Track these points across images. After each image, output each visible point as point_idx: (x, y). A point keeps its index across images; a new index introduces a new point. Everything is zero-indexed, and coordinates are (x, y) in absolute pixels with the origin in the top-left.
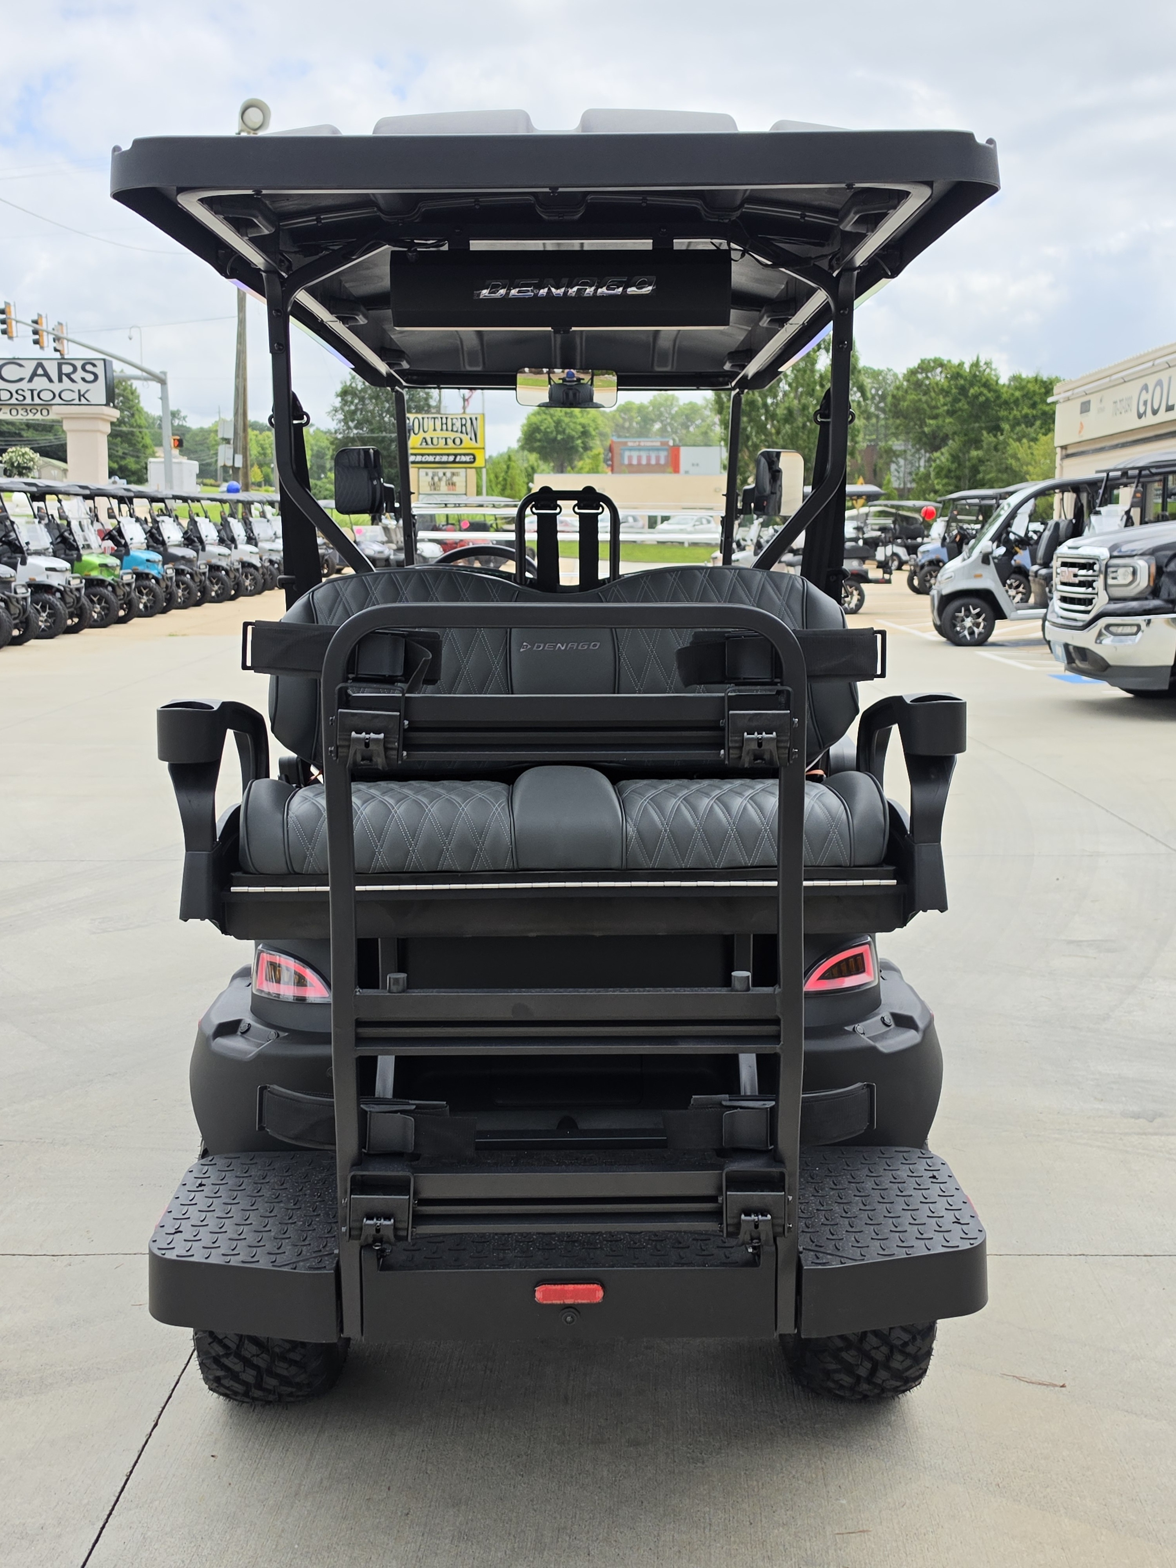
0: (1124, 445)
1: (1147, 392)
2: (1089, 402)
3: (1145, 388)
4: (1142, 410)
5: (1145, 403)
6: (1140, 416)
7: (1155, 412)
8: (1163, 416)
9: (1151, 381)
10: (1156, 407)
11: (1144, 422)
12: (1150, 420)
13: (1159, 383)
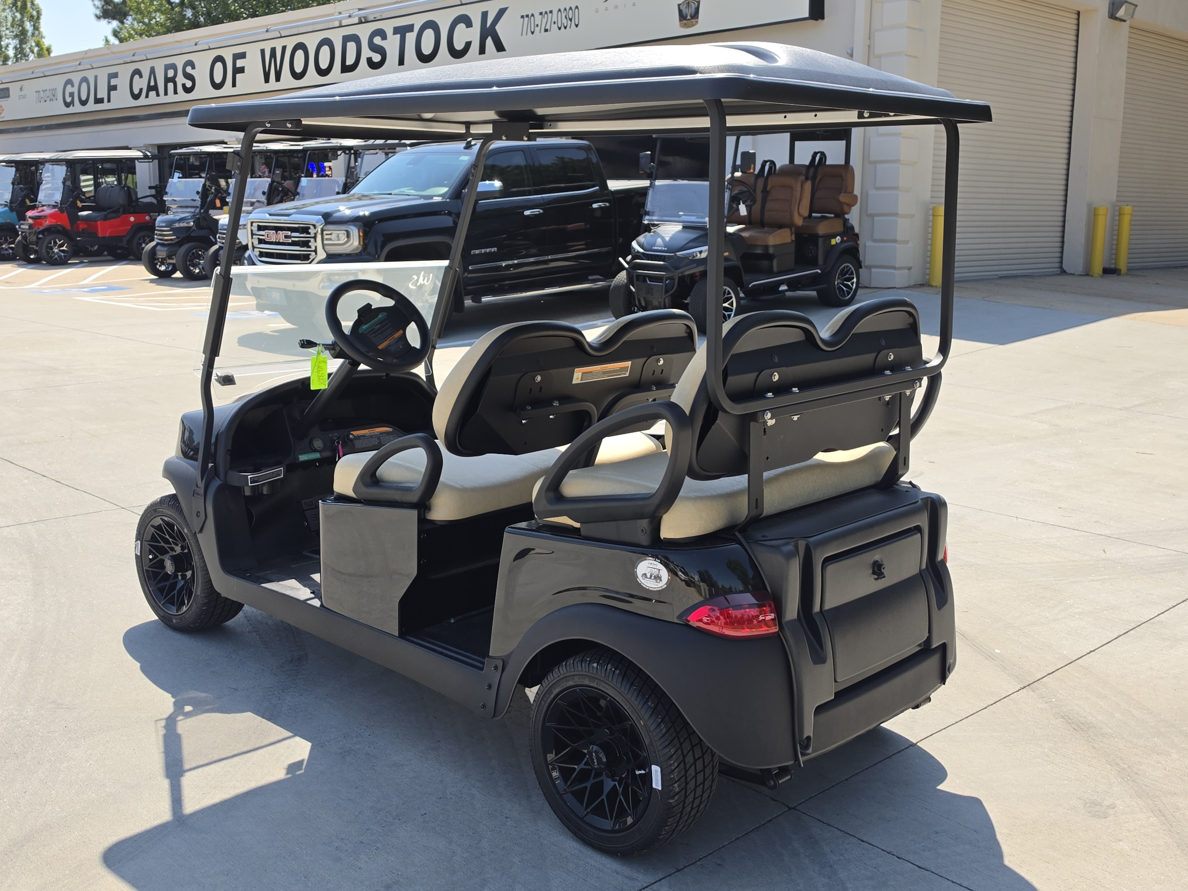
0: (48, 127)
1: (73, 86)
2: (8, 89)
3: (69, 82)
4: (69, 100)
5: (72, 95)
6: (67, 105)
7: (84, 103)
8: (91, 106)
9: (76, 78)
10: (84, 98)
11: (71, 110)
12: (77, 108)
13: (85, 80)
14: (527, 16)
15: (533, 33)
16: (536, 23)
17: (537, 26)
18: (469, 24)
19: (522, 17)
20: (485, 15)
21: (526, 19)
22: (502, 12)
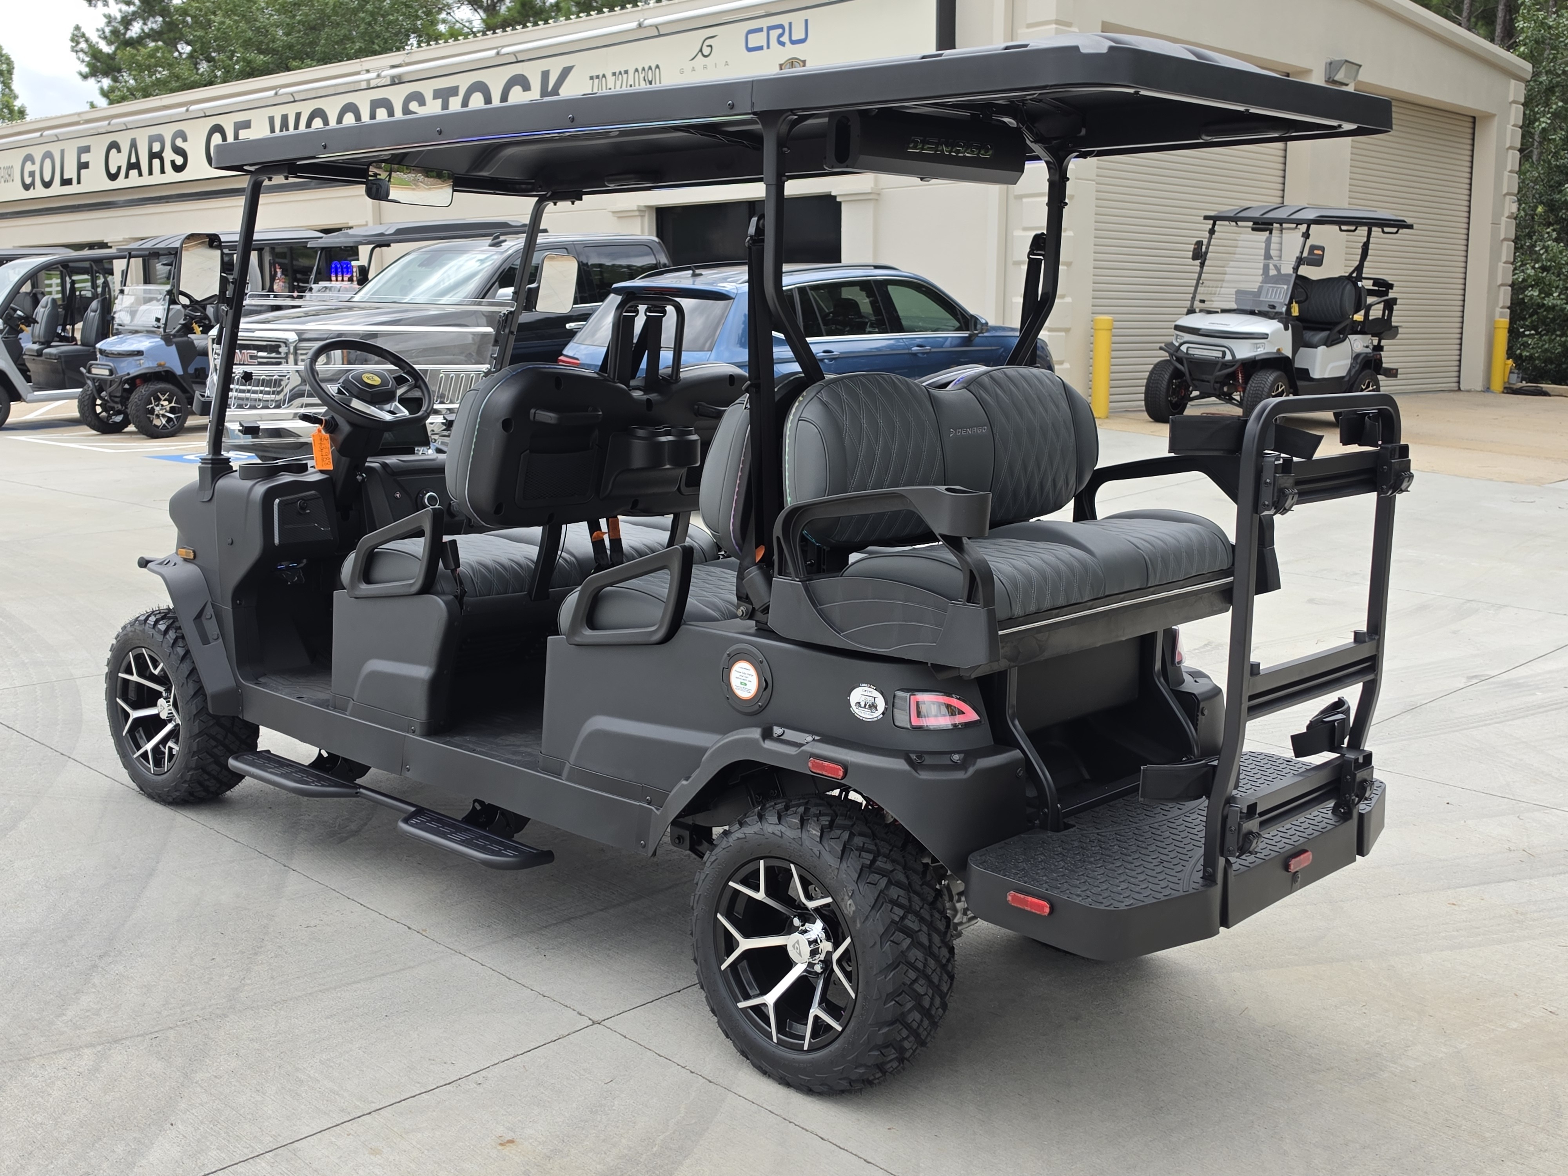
0: (3, 216)
1: (33, 163)
3: (29, 158)
4: (28, 181)
5: (32, 174)
6: (27, 187)
7: (47, 185)
8: (57, 189)
9: (38, 153)
10: (47, 178)
11: (31, 194)
12: (39, 191)
13: (48, 155)
14: (598, 77)
16: (608, 86)
18: (526, 86)
19: (591, 78)
20: (545, 75)
21: (596, 81)
22: (565, 73)
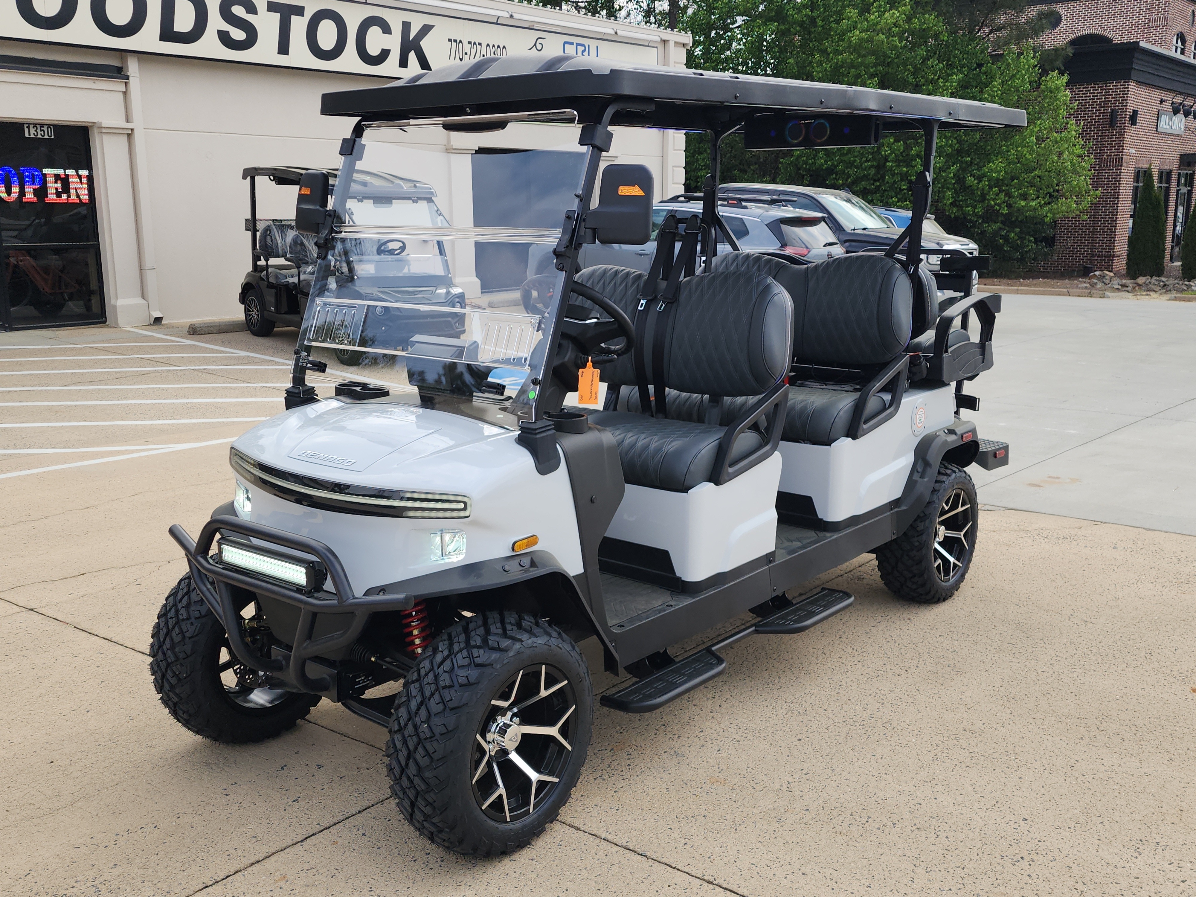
14: (455, 41)
15: (461, 60)
16: (465, 51)
17: (466, 54)
18: (386, 29)
19: (450, 40)
20: (406, 26)
21: (454, 44)
22: (426, 29)
